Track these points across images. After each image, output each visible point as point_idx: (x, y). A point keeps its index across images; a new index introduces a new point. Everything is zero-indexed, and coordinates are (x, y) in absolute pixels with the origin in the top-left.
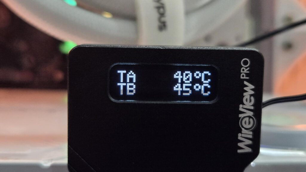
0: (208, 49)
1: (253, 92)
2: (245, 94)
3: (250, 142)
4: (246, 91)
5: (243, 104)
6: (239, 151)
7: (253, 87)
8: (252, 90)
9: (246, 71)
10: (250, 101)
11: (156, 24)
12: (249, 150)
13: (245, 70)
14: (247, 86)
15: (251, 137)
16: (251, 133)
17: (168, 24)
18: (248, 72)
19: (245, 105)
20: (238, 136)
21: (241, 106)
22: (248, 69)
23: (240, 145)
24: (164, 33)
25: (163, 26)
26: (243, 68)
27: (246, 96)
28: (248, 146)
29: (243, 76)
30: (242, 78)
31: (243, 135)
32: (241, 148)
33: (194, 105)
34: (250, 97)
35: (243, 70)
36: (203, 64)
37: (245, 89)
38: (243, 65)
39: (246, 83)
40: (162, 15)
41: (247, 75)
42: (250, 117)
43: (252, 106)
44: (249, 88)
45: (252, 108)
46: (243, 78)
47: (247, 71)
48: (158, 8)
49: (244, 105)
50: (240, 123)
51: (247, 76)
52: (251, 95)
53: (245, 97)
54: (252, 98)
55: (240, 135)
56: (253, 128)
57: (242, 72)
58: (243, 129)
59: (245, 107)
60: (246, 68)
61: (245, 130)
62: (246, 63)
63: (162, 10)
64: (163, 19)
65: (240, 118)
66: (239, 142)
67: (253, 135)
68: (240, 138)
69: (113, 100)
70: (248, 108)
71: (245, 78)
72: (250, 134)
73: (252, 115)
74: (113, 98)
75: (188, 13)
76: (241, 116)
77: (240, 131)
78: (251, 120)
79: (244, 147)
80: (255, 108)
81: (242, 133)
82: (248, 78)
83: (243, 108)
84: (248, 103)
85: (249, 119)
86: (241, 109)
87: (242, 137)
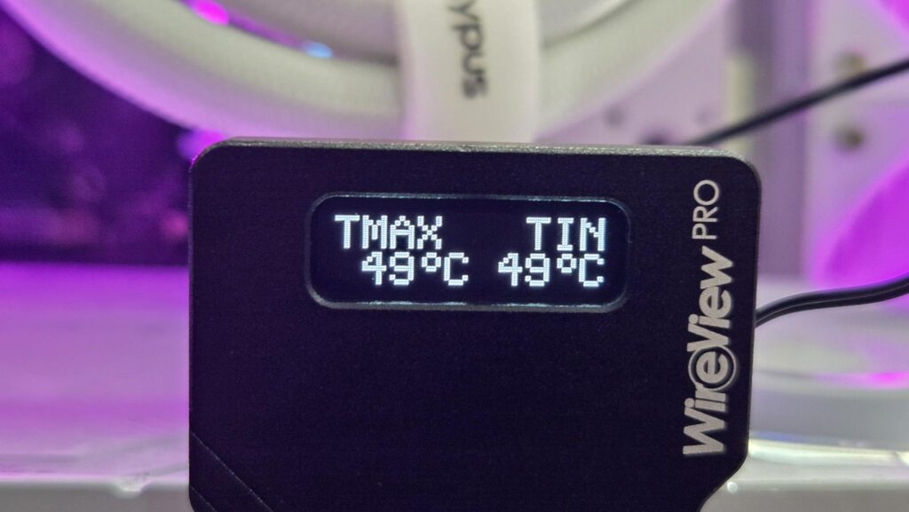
0: (599, 153)
1: (727, 279)
2: (704, 284)
3: (719, 425)
4: (708, 276)
5: (700, 313)
6: (688, 450)
7: (728, 264)
8: (726, 271)
9: (707, 217)
10: (721, 304)
11: (455, 75)
12: (716, 447)
13: (707, 215)
14: (709, 261)
15: (722, 408)
16: (723, 397)
17: (492, 76)
18: (714, 220)
19: (703, 315)
20: (684, 406)
21: (693, 318)
22: (715, 210)
23: (689, 431)
24: (479, 101)
25: (475, 83)
26: (698, 209)
27: (709, 288)
28: (714, 435)
29: (699, 232)
30: (695, 236)
31: (700, 404)
32: (694, 442)
34: (721, 293)
35: (700, 214)
37: (706, 268)
38: (699, 201)
39: (706, 251)
40: (474, 49)
41: (711, 228)
42: (719, 351)
43: (726, 318)
44: (718, 267)
45: (726, 324)
46: (698, 237)
47: (711, 217)
48: (463, 29)
49: (702, 317)
50: (690, 367)
51: (709, 233)
52: (723, 288)
53: (704, 292)
54: (727, 296)
55: (689, 403)
56: (728, 383)
57: (695, 219)
58: (699, 386)
59: (704, 321)
60: (709, 208)
61: (706, 389)
62: (707, 193)
63: (472, 36)
64: (476, 62)
65: (691, 353)
66: (687, 425)
67: (729, 404)
68: (689, 412)
70: (713, 324)
71: (704, 236)
72: (719, 402)
73: (727, 346)
75: (549, 44)
76: (693, 347)
77: (691, 392)
78: (723, 359)
79: (702, 440)
80: (733, 324)
81: (695, 399)
82: (713, 237)
83: (698, 324)
84: (714, 309)
85: (718, 357)
86: (693, 328)
87: (695, 408)
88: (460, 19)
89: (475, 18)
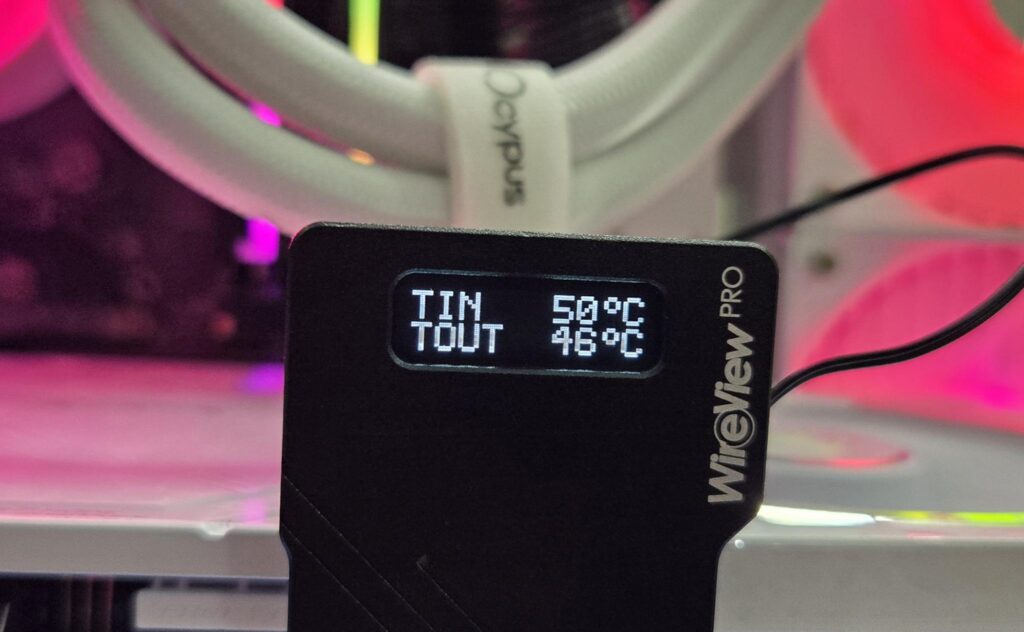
0: (641, 240)
1: (749, 352)
2: (729, 355)
3: (739, 477)
4: (732, 349)
5: (725, 381)
6: (712, 499)
7: (750, 339)
8: (747, 345)
9: (732, 299)
10: (743, 373)
11: (498, 186)
12: (735, 496)
13: (732, 296)
14: (734, 336)
15: (742, 463)
16: (743, 453)
17: (528, 187)
18: (739, 301)
19: (728, 382)
20: (710, 461)
21: (719, 385)
22: (739, 292)
23: (714, 482)
24: (517, 209)
25: (515, 193)
26: (726, 291)
27: (733, 360)
28: (735, 486)
29: (726, 311)
30: (722, 314)
31: (723, 459)
32: (717, 492)
33: (602, 380)
34: (743, 363)
35: (727, 296)
36: (628, 277)
37: (730, 342)
38: (726, 284)
39: (732, 328)
40: (514, 163)
41: (736, 308)
42: (740, 414)
43: (747, 385)
44: (741, 341)
45: (747, 391)
46: (725, 315)
47: (737, 298)
48: (506, 145)
49: (726, 384)
50: (715, 427)
51: (734, 312)
52: (745, 359)
53: (729, 363)
54: (748, 366)
55: (714, 457)
56: (748, 441)
57: (723, 299)
58: (722, 443)
59: (728, 387)
60: (734, 290)
61: (729, 447)
62: (733, 278)
63: (513, 151)
64: (516, 175)
65: (717, 414)
66: (712, 477)
67: (748, 459)
68: (714, 466)
69: (399, 361)
70: (736, 391)
71: (730, 315)
72: (739, 457)
73: (747, 410)
74: (401, 358)
75: (578, 162)
76: (718, 410)
77: (716, 449)
78: (744, 421)
79: (724, 490)
80: (754, 391)
81: (719, 454)
82: (737, 316)
83: (723, 390)
84: (736, 377)
85: (739, 419)
86: (719, 394)
87: (719, 463)
88: (503, 137)
89: (515, 136)
